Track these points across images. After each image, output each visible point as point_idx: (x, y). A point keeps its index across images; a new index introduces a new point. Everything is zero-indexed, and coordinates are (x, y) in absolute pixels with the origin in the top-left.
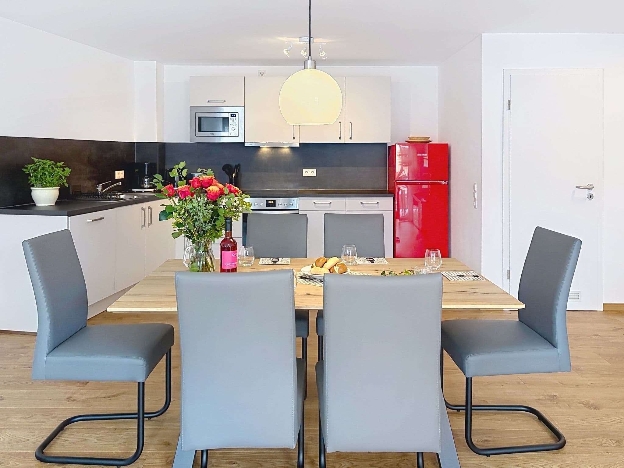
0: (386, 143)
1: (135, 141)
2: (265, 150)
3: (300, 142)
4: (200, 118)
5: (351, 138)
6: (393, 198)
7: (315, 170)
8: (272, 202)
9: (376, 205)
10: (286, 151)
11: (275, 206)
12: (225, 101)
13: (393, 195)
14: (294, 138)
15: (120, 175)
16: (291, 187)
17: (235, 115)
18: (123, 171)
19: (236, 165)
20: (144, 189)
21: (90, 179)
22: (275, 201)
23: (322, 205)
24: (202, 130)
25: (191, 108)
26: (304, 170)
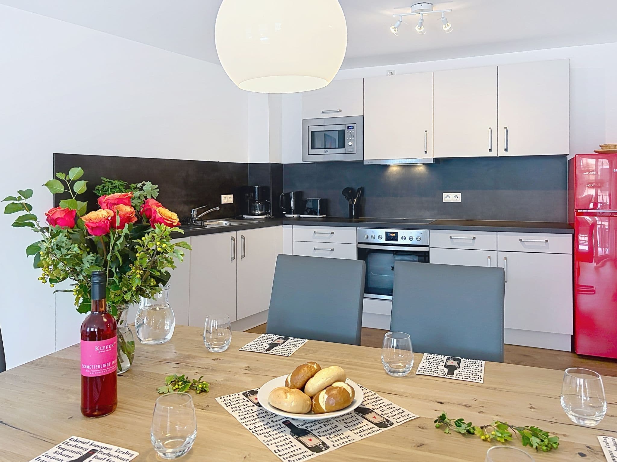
0: (565, 156)
1: (248, 162)
2: (394, 169)
3: (434, 157)
4: (313, 133)
5: (506, 150)
6: (571, 235)
7: (459, 195)
8: (394, 235)
9: (544, 244)
10: (421, 169)
11: (397, 240)
12: (340, 111)
13: (572, 231)
14: (426, 152)
15: (227, 199)
16: (428, 216)
17: (353, 126)
18: (232, 196)
19: (358, 189)
20: (255, 215)
21: (186, 203)
22: (397, 234)
23: (462, 241)
24: (316, 147)
25: (304, 121)
26: (445, 195)
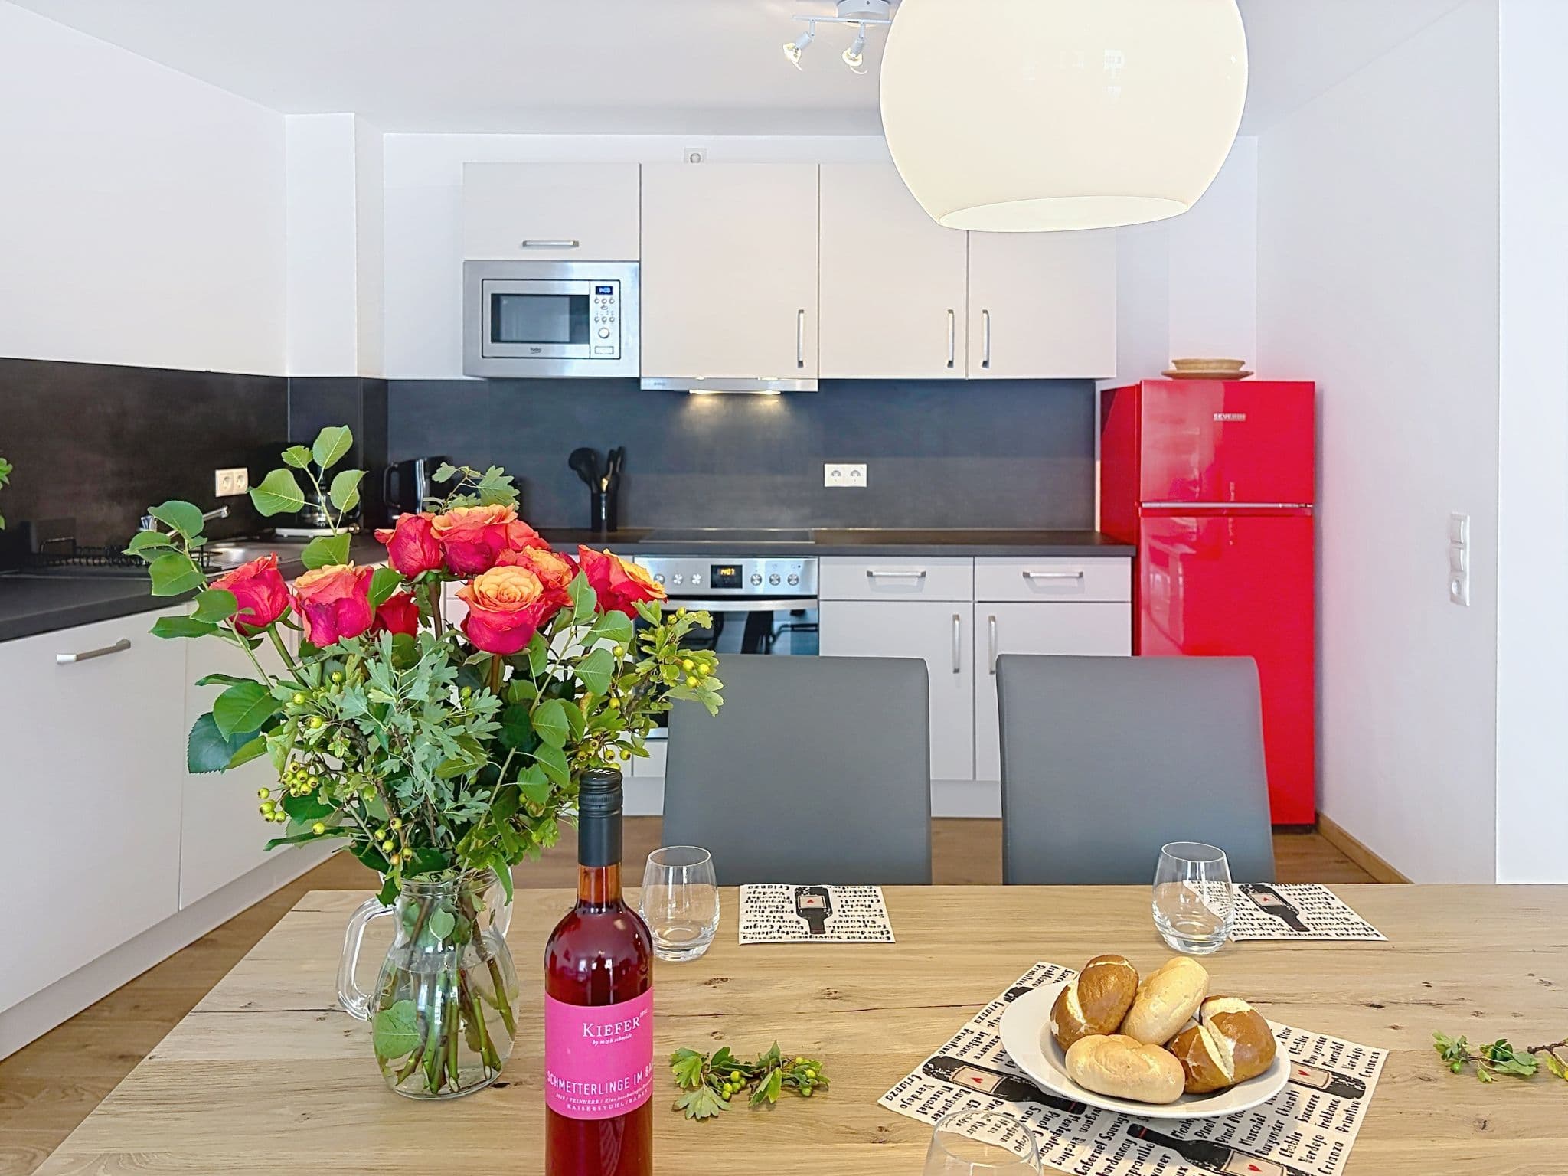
0: (1091, 382)
1: (288, 374)
2: (703, 402)
3: (821, 377)
4: (496, 299)
5: (985, 364)
6: (1129, 559)
7: (862, 468)
8: (731, 572)
9: (1075, 583)
10: (771, 405)
11: (740, 586)
12: (576, 244)
13: (1132, 550)
14: (801, 364)
15: (231, 481)
16: (785, 522)
17: (611, 288)
18: (243, 471)
19: (612, 452)
20: (315, 527)
21: (115, 497)
22: (739, 568)
23: (894, 582)
24: (503, 337)
25: (471, 266)
26: (829, 468)
